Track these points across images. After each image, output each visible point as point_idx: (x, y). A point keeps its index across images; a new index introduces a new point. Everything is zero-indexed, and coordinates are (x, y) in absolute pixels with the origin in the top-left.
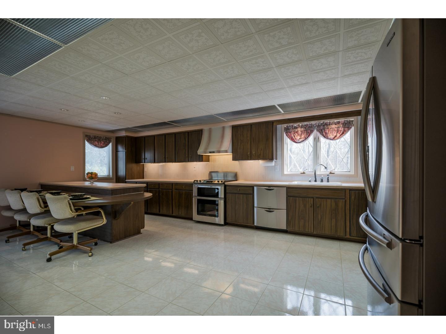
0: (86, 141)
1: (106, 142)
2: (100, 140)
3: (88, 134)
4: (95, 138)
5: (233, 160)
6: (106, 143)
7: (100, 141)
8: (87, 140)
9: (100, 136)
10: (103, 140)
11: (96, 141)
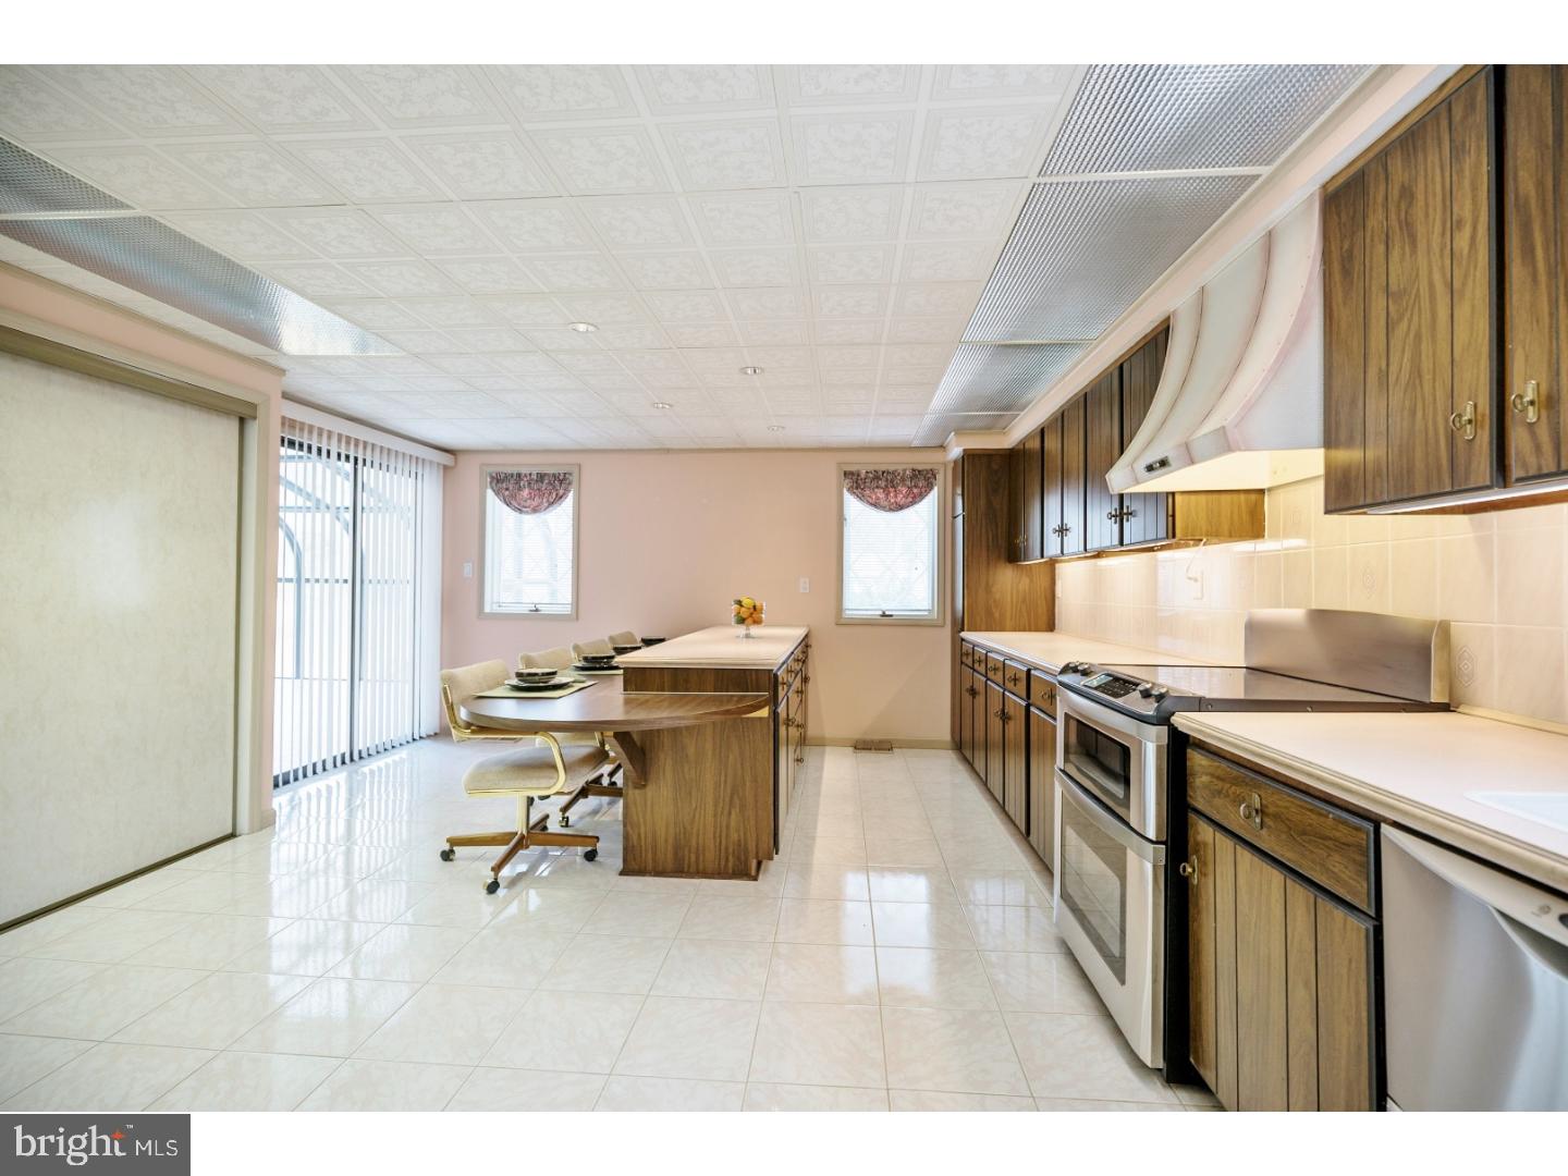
0: (845, 491)
1: (916, 487)
2: (892, 481)
3: (853, 468)
4: (877, 476)
5: (1327, 512)
6: (915, 491)
7: (893, 487)
8: (848, 490)
9: (891, 468)
10: (903, 480)
11: (877, 487)
